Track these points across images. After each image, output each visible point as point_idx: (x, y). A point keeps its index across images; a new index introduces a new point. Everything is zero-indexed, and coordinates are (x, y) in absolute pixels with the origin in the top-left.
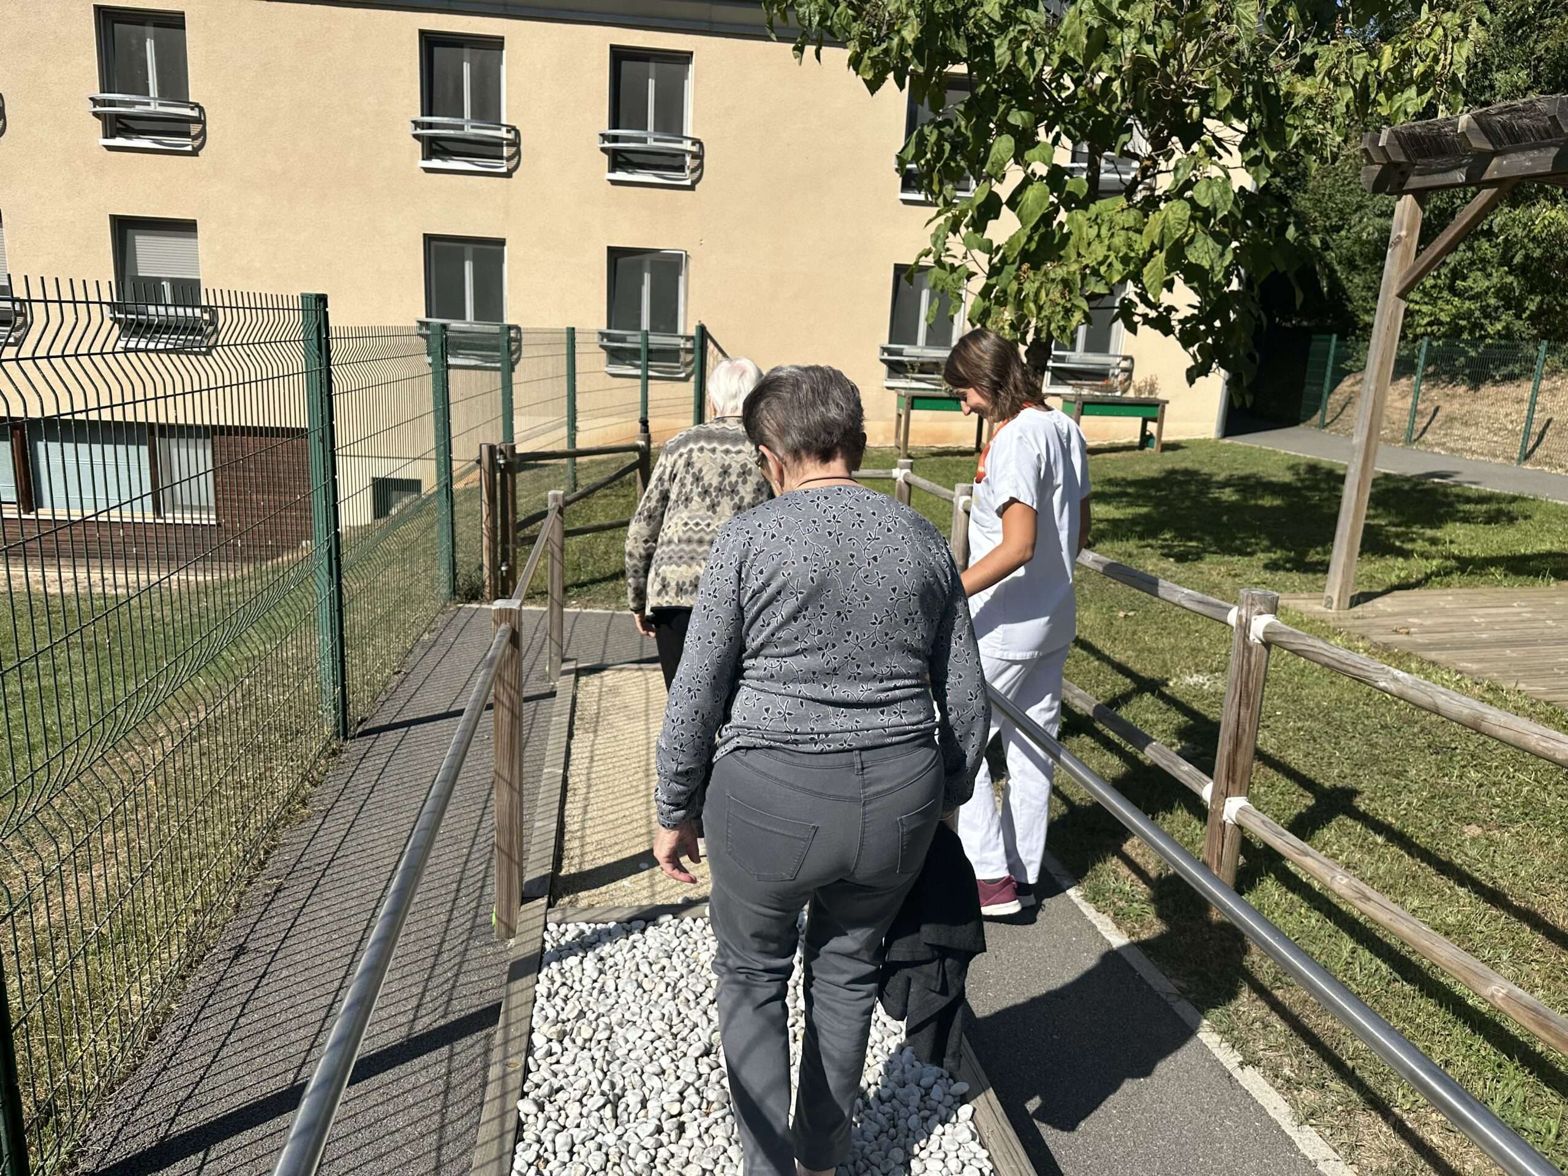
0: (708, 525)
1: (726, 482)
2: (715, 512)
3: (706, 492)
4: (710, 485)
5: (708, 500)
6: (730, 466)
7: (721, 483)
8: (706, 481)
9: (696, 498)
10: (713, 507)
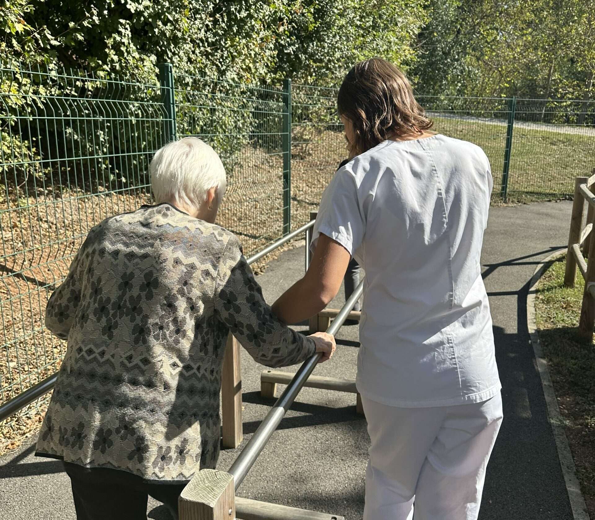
0: (103, 354)
1: (127, 297)
2: (111, 337)
3: (102, 310)
4: (108, 300)
5: (104, 319)
6: (132, 275)
7: (120, 298)
8: (104, 294)
9: (91, 316)
10: (109, 329)
